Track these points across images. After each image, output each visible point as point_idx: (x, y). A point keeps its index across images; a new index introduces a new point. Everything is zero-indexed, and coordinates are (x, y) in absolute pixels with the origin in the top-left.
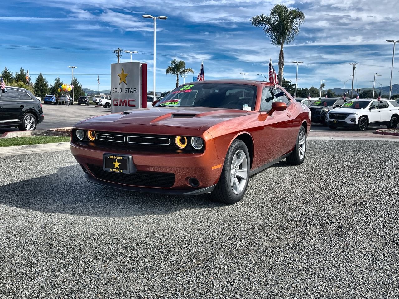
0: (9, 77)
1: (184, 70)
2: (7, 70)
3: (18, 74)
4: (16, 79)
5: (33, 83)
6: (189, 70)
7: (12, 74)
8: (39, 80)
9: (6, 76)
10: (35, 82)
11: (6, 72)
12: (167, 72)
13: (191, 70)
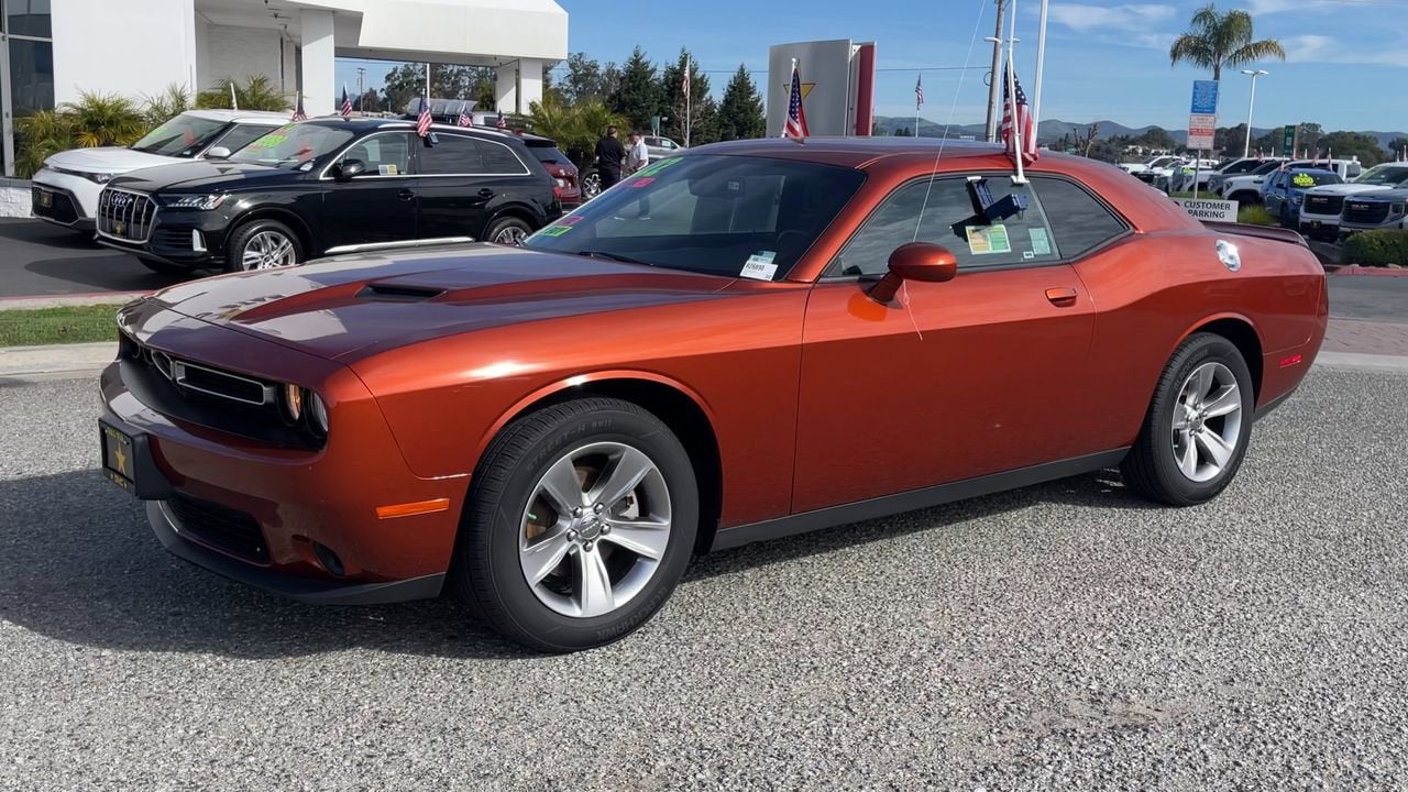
0: (644, 78)
1: (1247, 47)
2: (641, 54)
3: (673, 69)
4: (665, 87)
5: (714, 99)
6: (1268, 46)
7: (654, 70)
8: (734, 88)
9: (636, 76)
10: (723, 97)
11: (636, 62)
12: (1175, 54)
13: (1274, 45)
